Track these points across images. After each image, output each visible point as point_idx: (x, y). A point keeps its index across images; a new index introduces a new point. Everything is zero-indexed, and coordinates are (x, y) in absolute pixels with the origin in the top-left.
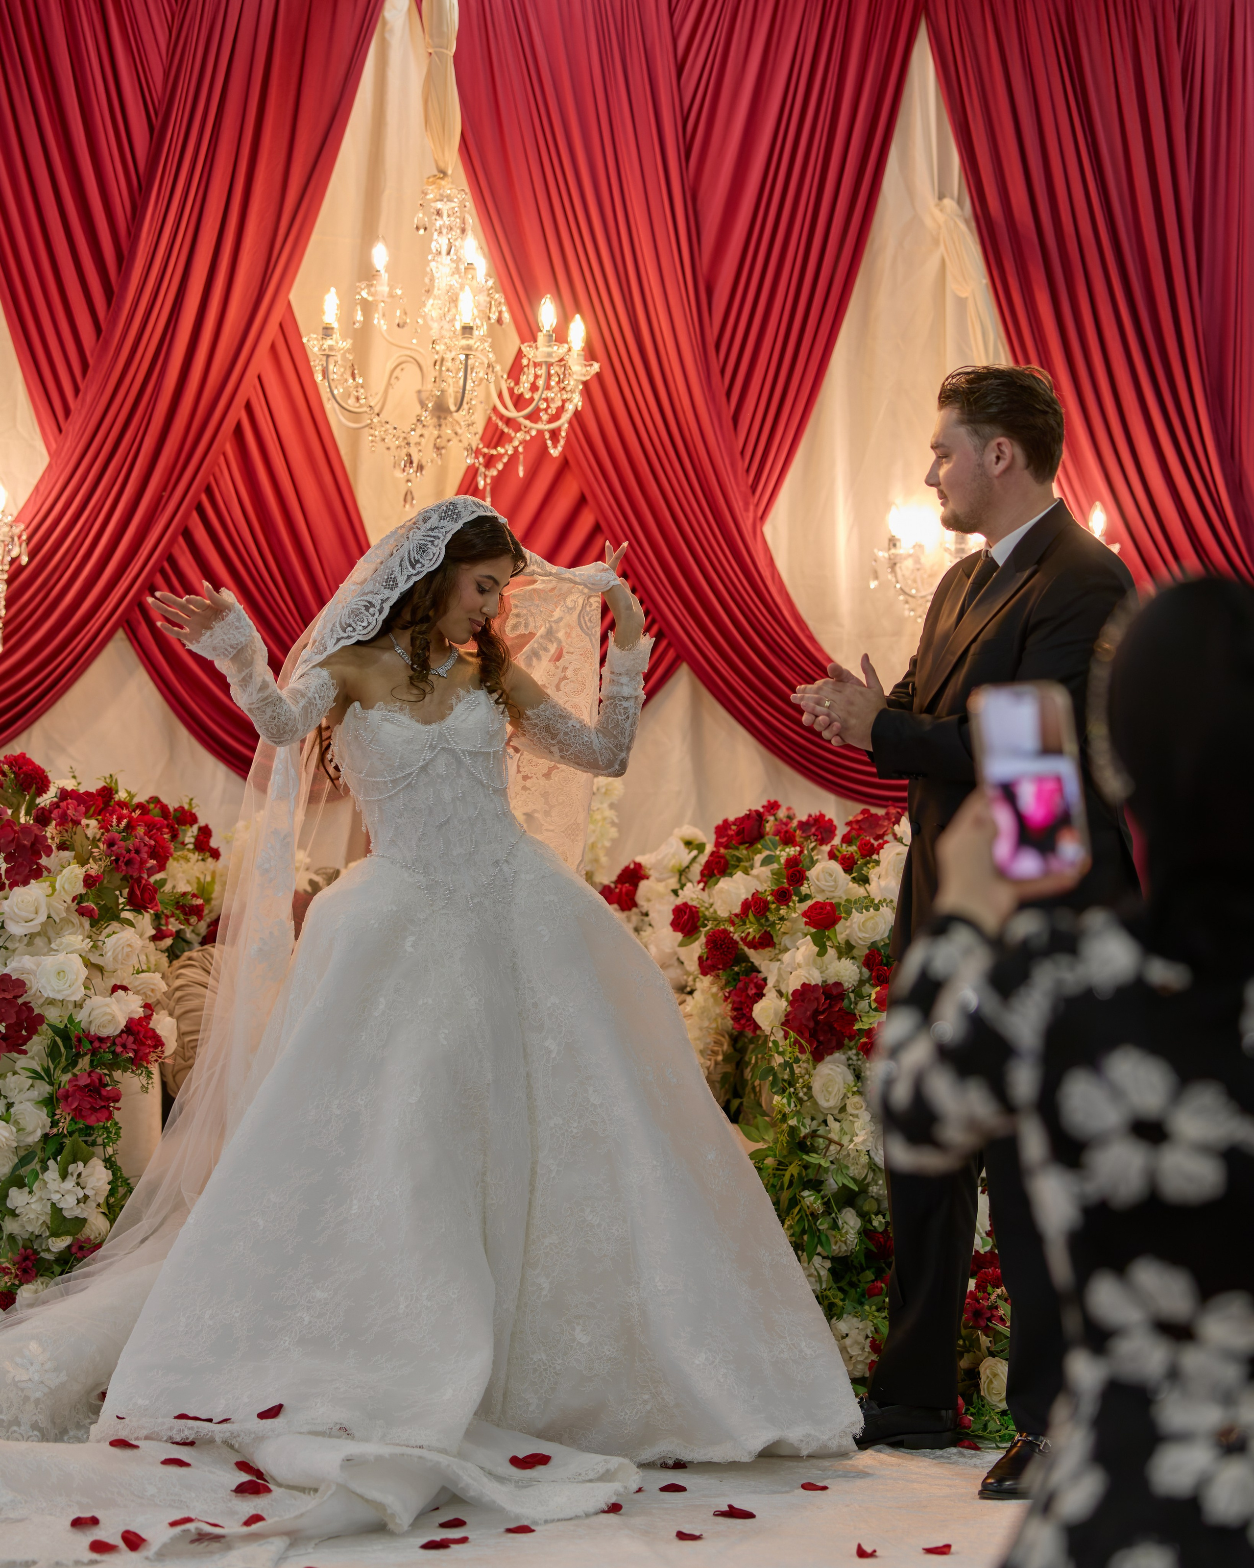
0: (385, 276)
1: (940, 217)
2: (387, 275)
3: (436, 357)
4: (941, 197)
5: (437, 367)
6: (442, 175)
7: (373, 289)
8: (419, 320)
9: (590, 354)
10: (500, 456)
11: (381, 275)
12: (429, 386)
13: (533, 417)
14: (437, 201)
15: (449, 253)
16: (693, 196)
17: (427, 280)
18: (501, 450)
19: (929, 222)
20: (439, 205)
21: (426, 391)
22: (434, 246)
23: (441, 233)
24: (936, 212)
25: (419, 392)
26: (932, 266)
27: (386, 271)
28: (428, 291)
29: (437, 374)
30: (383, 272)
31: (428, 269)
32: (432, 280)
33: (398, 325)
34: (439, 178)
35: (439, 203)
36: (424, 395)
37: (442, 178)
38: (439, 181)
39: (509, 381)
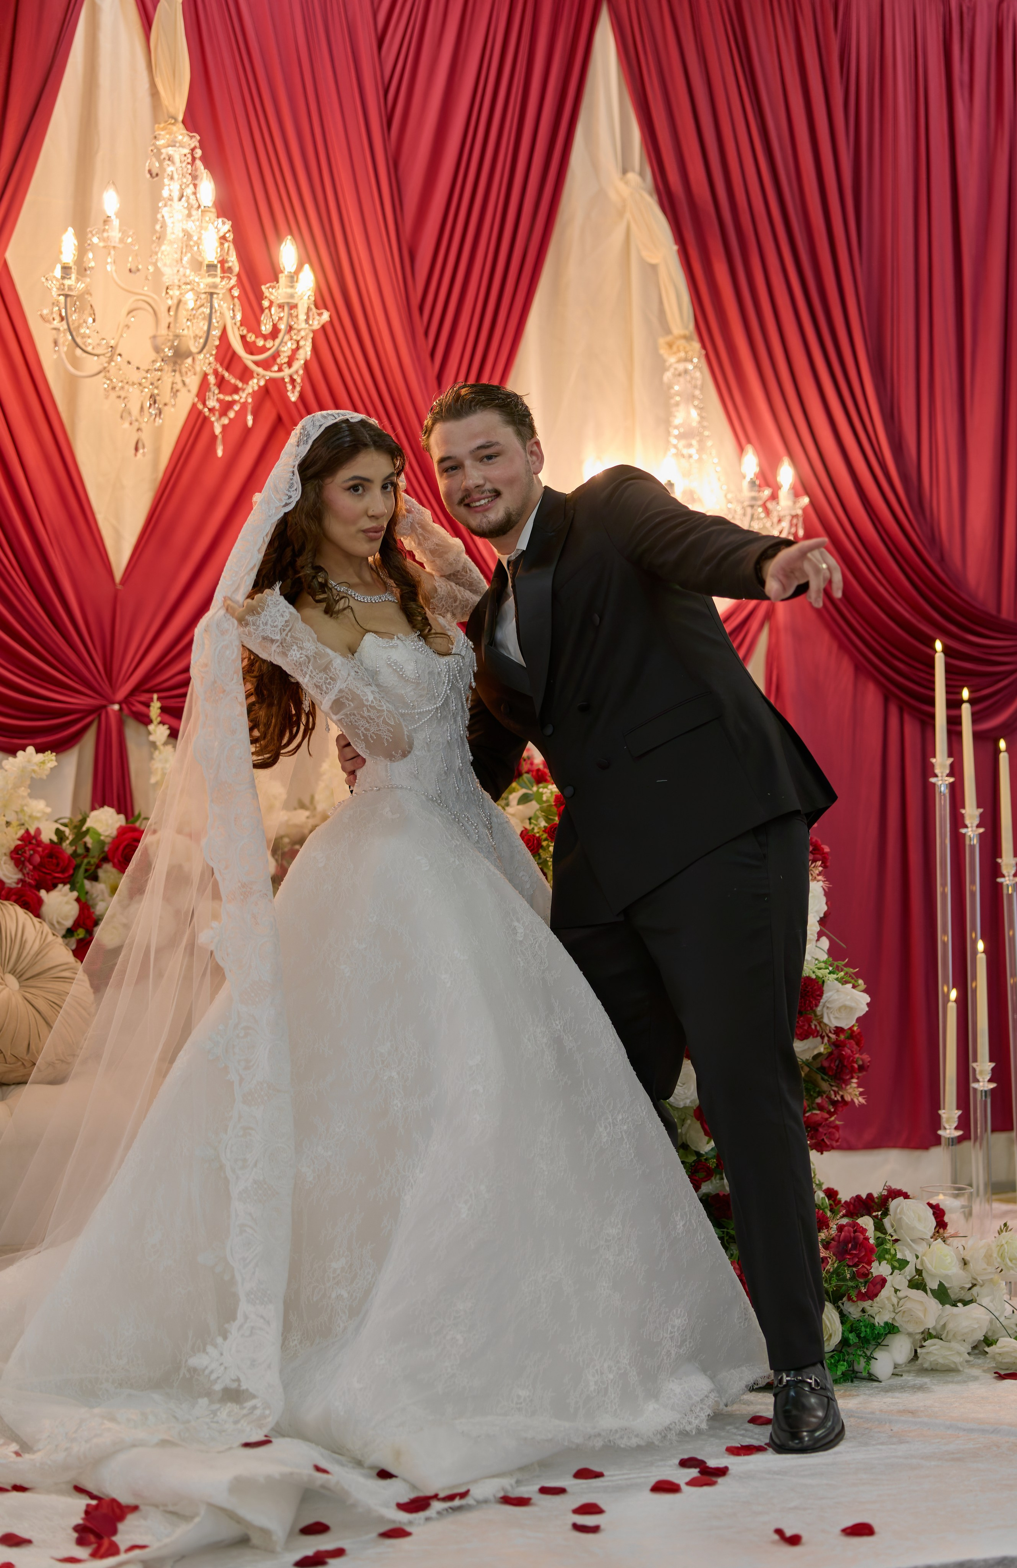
0: (116, 222)
1: (625, 190)
2: (118, 221)
3: (170, 302)
4: (625, 171)
5: (172, 313)
6: (173, 121)
7: (105, 235)
8: (150, 267)
9: (320, 303)
10: (234, 402)
11: (112, 221)
12: (163, 331)
13: (266, 365)
14: (169, 146)
15: (180, 200)
16: (395, 163)
17: (158, 227)
18: (236, 397)
19: (613, 195)
20: (171, 151)
21: (162, 336)
22: (165, 193)
23: (172, 178)
24: (621, 186)
25: (154, 337)
26: (617, 237)
27: (116, 217)
28: (159, 238)
29: (171, 320)
30: (113, 217)
31: (159, 216)
32: (164, 226)
33: (130, 271)
34: (170, 124)
35: (170, 148)
36: (159, 341)
37: (173, 124)
38: (170, 126)
39: (242, 328)
